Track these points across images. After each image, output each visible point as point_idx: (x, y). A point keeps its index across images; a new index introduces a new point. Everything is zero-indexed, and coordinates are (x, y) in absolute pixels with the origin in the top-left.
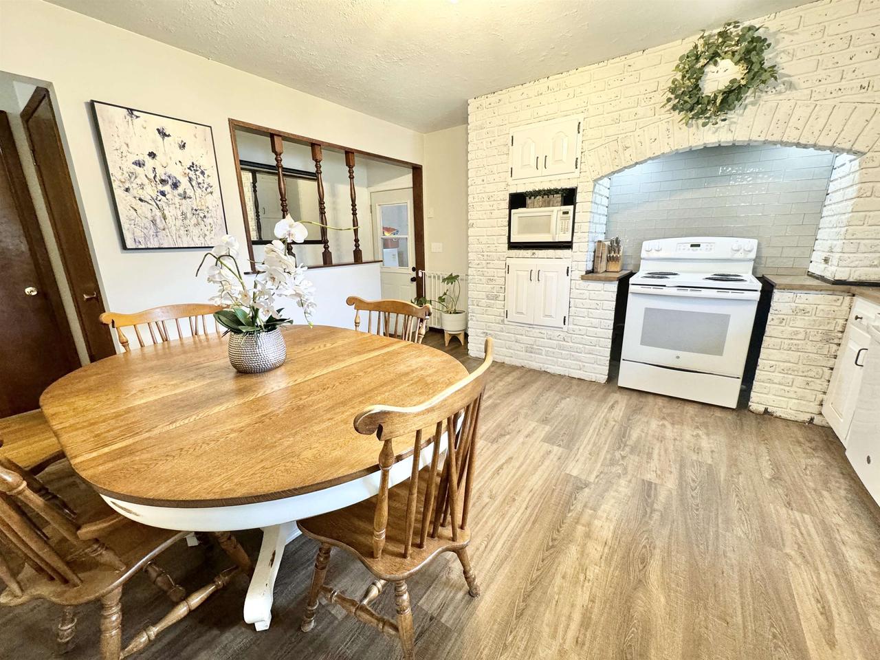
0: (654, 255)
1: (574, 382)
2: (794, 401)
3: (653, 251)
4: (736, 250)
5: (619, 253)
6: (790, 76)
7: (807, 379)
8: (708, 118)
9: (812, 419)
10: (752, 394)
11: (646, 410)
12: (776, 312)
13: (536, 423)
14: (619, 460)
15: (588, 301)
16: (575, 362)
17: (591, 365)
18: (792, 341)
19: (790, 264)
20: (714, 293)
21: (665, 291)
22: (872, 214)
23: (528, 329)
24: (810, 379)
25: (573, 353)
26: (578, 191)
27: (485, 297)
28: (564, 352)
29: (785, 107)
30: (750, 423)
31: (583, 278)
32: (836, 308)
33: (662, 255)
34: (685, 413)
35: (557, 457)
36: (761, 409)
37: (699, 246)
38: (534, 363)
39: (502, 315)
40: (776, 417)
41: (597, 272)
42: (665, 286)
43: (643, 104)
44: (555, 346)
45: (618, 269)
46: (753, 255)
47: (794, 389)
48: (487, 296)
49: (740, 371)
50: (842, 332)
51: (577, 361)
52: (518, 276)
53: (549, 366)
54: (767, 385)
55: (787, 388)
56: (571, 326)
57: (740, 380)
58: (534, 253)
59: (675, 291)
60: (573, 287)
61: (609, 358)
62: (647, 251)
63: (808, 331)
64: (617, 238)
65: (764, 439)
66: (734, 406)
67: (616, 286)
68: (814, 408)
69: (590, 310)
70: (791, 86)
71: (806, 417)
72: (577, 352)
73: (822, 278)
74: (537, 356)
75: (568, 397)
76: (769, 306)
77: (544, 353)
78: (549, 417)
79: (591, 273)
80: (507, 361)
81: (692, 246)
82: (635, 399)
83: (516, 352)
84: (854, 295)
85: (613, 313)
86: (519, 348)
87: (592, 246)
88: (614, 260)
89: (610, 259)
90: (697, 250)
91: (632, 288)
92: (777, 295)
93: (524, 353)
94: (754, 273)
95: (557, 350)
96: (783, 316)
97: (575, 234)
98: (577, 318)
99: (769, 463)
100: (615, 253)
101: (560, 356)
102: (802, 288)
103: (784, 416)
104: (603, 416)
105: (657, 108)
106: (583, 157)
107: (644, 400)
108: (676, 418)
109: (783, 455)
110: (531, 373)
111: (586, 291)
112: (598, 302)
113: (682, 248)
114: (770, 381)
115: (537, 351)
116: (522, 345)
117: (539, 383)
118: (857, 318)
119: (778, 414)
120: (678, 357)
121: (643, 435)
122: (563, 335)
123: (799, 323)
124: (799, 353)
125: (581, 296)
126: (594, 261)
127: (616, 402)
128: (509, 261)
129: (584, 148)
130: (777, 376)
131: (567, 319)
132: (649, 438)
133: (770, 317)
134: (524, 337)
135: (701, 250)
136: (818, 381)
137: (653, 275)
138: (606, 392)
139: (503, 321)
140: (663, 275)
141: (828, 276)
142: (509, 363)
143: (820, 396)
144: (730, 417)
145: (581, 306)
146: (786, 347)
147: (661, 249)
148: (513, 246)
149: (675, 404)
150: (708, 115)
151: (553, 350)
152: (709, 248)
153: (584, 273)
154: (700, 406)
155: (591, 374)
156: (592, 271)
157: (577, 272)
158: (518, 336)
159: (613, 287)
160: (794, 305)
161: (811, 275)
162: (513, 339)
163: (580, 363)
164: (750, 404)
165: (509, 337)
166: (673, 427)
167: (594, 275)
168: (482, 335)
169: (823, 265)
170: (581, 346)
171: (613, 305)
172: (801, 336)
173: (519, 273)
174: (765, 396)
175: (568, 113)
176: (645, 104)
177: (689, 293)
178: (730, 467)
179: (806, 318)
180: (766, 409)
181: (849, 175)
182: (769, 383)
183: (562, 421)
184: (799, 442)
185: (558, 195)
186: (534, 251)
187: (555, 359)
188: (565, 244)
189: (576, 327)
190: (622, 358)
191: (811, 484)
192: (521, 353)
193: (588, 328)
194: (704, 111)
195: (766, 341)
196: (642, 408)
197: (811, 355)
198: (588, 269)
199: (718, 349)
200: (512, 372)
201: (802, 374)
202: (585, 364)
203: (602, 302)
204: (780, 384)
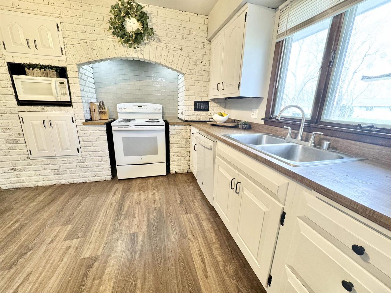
0: (123, 111)
1: (93, 184)
2: (182, 166)
3: (123, 109)
4: (155, 109)
5: (105, 110)
6: (158, 36)
7: (184, 157)
8: (131, 44)
9: (188, 171)
10: (170, 167)
11: (132, 188)
12: (171, 134)
13: (60, 227)
14: (118, 228)
15: (90, 137)
16: (91, 173)
17: (101, 172)
18: (178, 144)
19: (173, 115)
20: (149, 128)
21: (129, 128)
22: (190, 96)
23: (53, 160)
24: (185, 157)
25: (88, 168)
26: (68, 70)
27: (5, 142)
28: (82, 169)
29: (159, 49)
30: (171, 179)
31: (84, 124)
32: (187, 130)
33: (127, 110)
34: (149, 184)
35: (75, 248)
36: (174, 172)
37: (141, 107)
38: (63, 180)
39: (27, 153)
40: (179, 174)
41: (94, 120)
42: (129, 126)
43: (97, 26)
44: (75, 167)
45: (107, 118)
46: (161, 111)
47: (181, 162)
48: (7, 142)
49: (165, 160)
50: (190, 139)
51: (92, 172)
52: (33, 125)
53: (74, 179)
54: (174, 162)
55: (179, 162)
56: (83, 153)
57: (166, 163)
58: (43, 109)
59: (133, 128)
60: (79, 129)
61: (110, 166)
62: (120, 109)
63: (181, 139)
64: (102, 101)
65: (176, 185)
66: (165, 174)
67: (105, 127)
68: (188, 167)
69: (93, 142)
70: (159, 41)
71: (186, 171)
72: (91, 167)
73: (182, 120)
74: (64, 175)
75: (87, 197)
76: (169, 132)
77: (68, 172)
78: (72, 217)
79: (89, 121)
80: (40, 184)
81: (139, 107)
82: (126, 184)
83: (47, 176)
84: (190, 126)
85: (107, 142)
86: (49, 174)
87: (87, 105)
88: (103, 113)
89: (101, 113)
90: (141, 108)
91: (113, 128)
92: (171, 127)
93: (53, 176)
94: (163, 118)
95: (78, 169)
96: (173, 135)
97: (72, 97)
98: (86, 148)
99: (179, 195)
100: (103, 109)
101: (81, 172)
102: (177, 124)
103: (180, 172)
104: (109, 201)
105: (106, 31)
106: (66, 48)
107: (131, 183)
108: (145, 188)
109: (182, 190)
110: (61, 188)
111: (88, 132)
112: (97, 137)
113: (135, 107)
114: (175, 161)
115: (63, 172)
116: (50, 171)
117: (66, 194)
118: (192, 134)
119: (179, 172)
120: (142, 159)
121: (131, 204)
122: (79, 159)
123: (179, 137)
124: (180, 148)
125: (85, 135)
126: (91, 114)
127: (117, 189)
128: (21, 114)
129: (65, 42)
130: (176, 158)
131: (79, 149)
132: (134, 204)
133: (170, 136)
134: (50, 166)
135: (143, 108)
136: (187, 157)
137: (124, 121)
138: (112, 185)
139: (28, 158)
140: (128, 121)
141: (183, 119)
142: (42, 185)
143: (188, 162)
144: (165, 179)
145: (87, 140)
146: (176, 147)
147: (126, 108)
148: (21, 103)
149: (144, 180)
150: (131, 42)
151: (75, 169)
152: (146, 108)
153: (84, 121)
154: (154, 178)
155: (102, 177)
156: (91, 120)
157: (79, 120)
158: (44, 166)
159: (104, 128)
160: (176, 130)
161: (179, 119)
162: (42, 168)
163: (94, 173)
164: (170, 171)
165: (38, 168)
166: (144, 193)
167: (93, 122)
168: (10, 171)
169: (181, 115)
170: (93, 163)
171: (105, 138)
172: (180, 142)
173: (34, 123)
174: (174, 167)
175: (47, 14)
176: (98, 27)
177: (140, 128)
178: (166, 205)
179: (180, 135)
180: (175, 171)
181: (182, 82)
182: (174, 161)
183: (82, 215)
184: (186, 182)
185: (53, 70)
186: (43, 107)
187: (77, 174)
188: (66, 103)
189: (86, 153)
190: (117, 165)
191: (191, 198)
192: (51, 176)
193: (95, 153)
194: (129, 40)
195: (171, 146)
196: (130, 188)
197: (184, 148)
198: (87, 118)
199: (155, 152)
200: (45, 191)
201: (182, 156)
202: (97, 173)
203: (99, 137)
204: (177, 161)
